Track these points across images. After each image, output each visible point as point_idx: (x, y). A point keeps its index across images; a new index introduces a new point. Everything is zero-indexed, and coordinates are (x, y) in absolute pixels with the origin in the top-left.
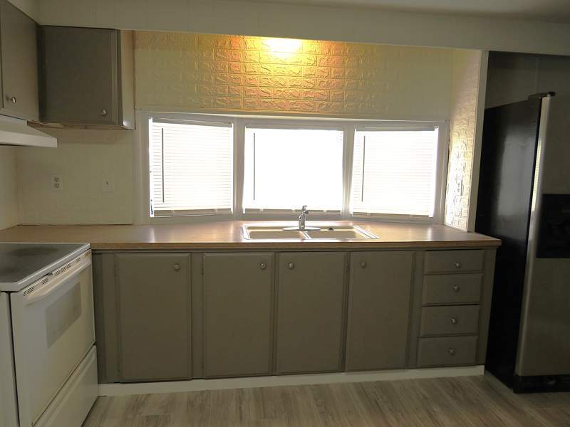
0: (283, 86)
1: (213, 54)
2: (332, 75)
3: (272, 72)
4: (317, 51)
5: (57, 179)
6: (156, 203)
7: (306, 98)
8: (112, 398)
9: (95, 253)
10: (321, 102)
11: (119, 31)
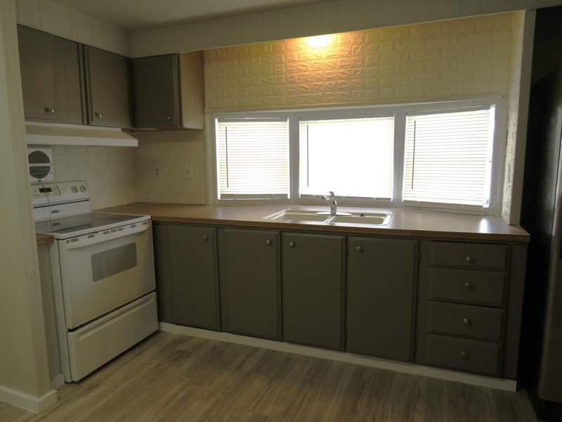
0: (320, 80)
1: (260, 59)
2: (367, 63)
3: (310, 69)
4: (351, 42)
5: (157, 170)
6: (222, 188)
7: (341, 89)
8: (169, 334)
9: (155, 224)
10: (355, 92)
11: (178, 55)
